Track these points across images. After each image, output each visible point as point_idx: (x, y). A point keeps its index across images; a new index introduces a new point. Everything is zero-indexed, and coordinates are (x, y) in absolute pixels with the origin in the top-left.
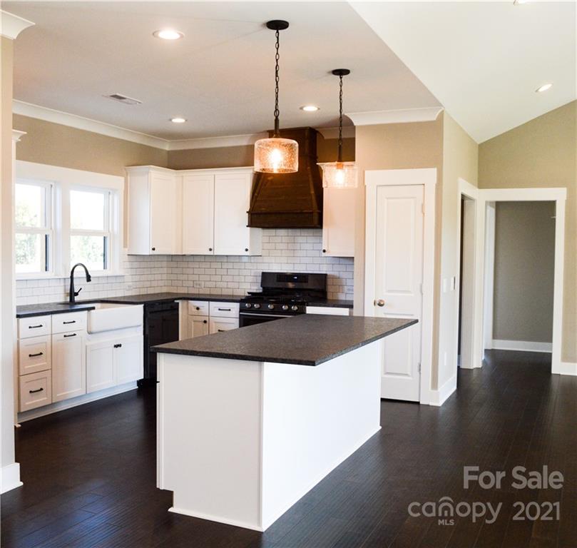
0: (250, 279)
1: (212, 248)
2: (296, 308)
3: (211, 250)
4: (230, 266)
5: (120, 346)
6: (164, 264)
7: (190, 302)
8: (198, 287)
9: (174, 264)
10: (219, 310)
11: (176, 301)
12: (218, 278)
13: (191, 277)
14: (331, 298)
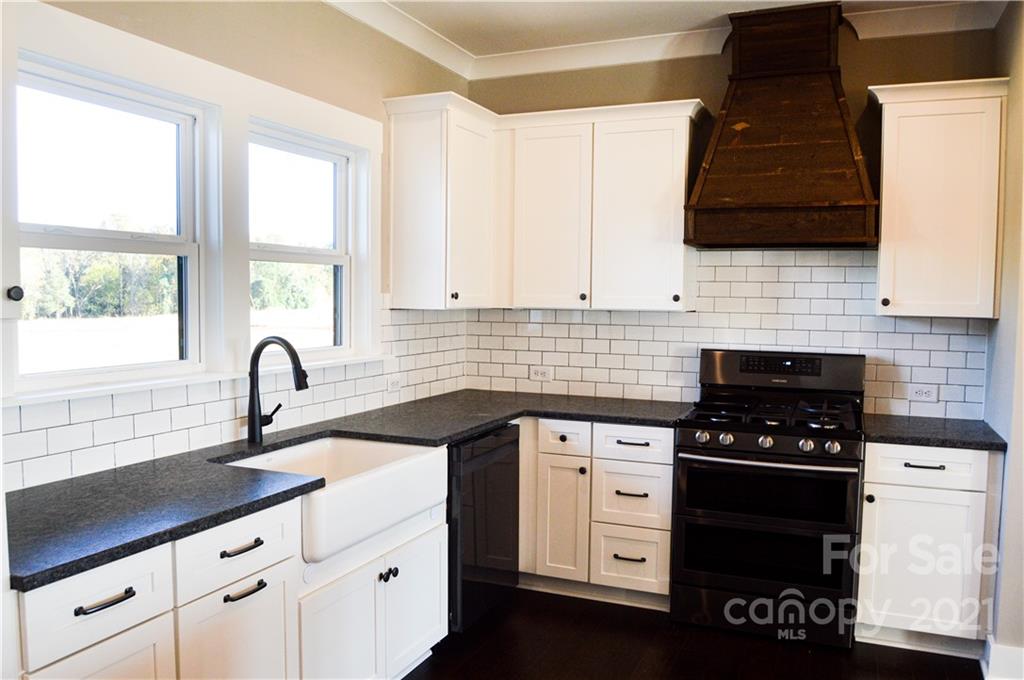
0: (667, 364)
1: (587, 294)
2: (837, 447)
3: (583, 297)
4: (618, 333)
5: (394, 572)
6: (462, 328)
7: (542, 421)
8: (539, 378)
9: (484, 329)
10: (619, 442)
11: (514, 422)
12: (589, 360)
13: (523, 357)
14: (871, 411)
